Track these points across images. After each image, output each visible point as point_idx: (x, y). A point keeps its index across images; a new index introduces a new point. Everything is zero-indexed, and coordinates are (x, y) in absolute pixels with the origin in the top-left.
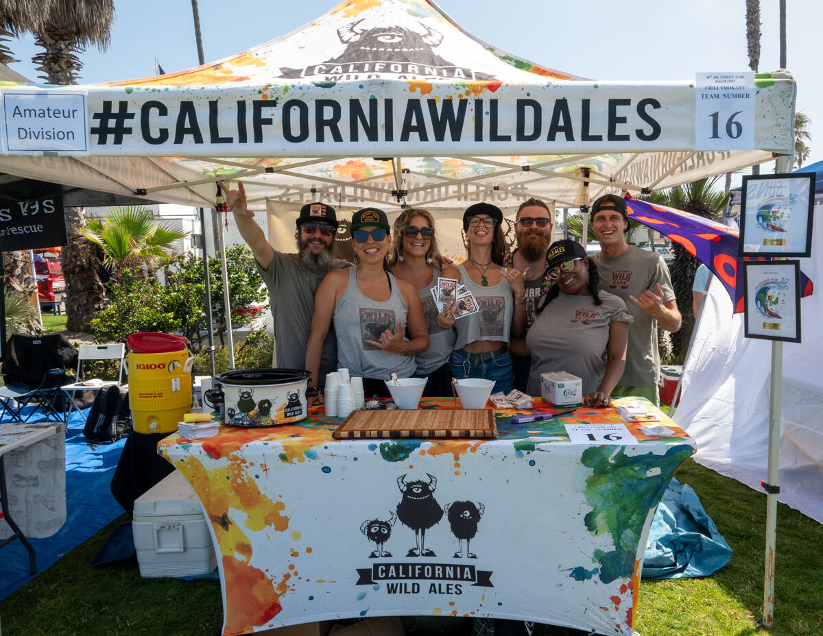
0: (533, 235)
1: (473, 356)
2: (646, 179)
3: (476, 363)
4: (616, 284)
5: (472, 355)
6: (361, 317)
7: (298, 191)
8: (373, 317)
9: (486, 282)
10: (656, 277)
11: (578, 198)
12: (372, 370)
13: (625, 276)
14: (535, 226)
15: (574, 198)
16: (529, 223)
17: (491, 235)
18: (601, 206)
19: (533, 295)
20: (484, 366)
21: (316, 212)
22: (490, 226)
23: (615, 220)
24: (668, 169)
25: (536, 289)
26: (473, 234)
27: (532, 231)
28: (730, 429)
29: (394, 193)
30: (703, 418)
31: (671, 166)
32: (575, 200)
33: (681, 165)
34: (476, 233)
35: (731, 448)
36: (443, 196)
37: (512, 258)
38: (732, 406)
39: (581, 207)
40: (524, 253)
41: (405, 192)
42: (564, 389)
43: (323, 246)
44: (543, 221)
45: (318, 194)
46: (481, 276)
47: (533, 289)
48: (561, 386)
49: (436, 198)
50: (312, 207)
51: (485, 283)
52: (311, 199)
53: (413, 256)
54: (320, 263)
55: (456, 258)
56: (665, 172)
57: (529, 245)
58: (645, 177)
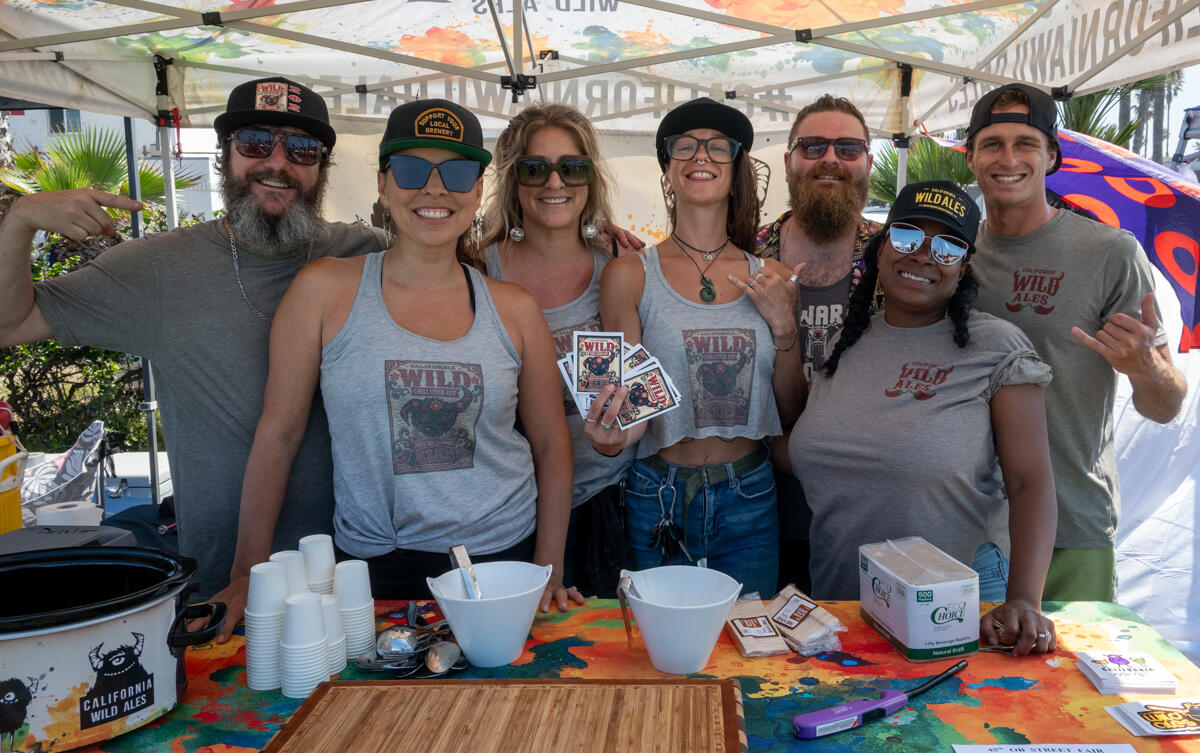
0: (828, 179)
1: (684, 473)
2: (1058, 69)
3: (691, 493)
4: (1023, 303)
5: (680, 470)
6: (389, 385)
7: (330, 89)
8: (423, 383)
9: (710, 292)
10: (1125, 289)
11: (889, 119)
12: (419, 526)
13: (1046, 283)
14: (831, 156)
15: (881, 119)
16: (819, 151)
17: (724, 181)
18: (996, 112)
19: (825, 322)
20: (711, 498)
21: (273, 101)
22: (724, 158)
23: (1028, 148)
24: (1122, 42)
25: (833, 307)
26: (682, 179)
27: (824, 168)
28: (1187, 581)
29: (505, 82)
30: (1127, 555)
31: (1134, 34)
32: (882, 124)
33: (1164, 29)
34: (688, 176)
35: (1189, 619)
36: (625, 108)
37: (778, 232)
38: (1189, 535)
39: (895, 136)
40: (805, 220)
41: (531, 81)
42: (932, 606)
43: (292, 193)
44: (853, 147)
45: (371, 98)
46: (698, 278)
47: (825, 308)
48: (925, 597)
49: (611, 111)
50: (260, 87)
51: (708, 295)
52: (356, 106)
53: (548, 230)
54: (285, 237)
55: (650, 232)
56: (1112, 50)
57: (818, 203)
58: (1054, 64)
